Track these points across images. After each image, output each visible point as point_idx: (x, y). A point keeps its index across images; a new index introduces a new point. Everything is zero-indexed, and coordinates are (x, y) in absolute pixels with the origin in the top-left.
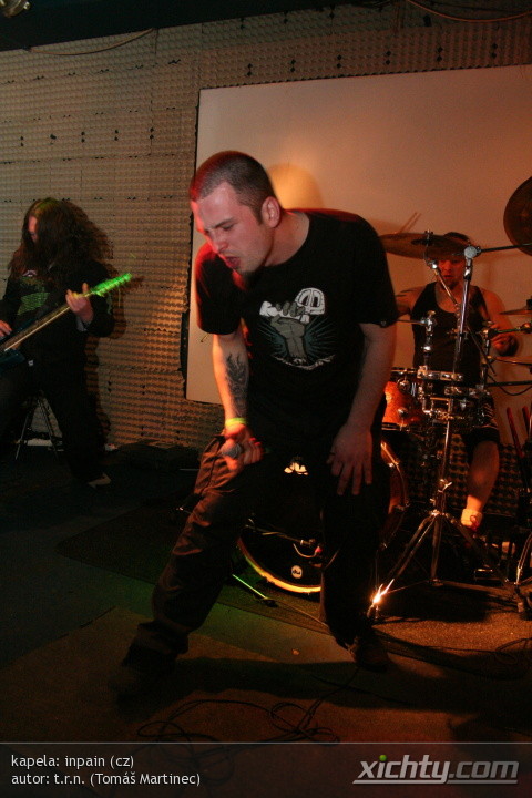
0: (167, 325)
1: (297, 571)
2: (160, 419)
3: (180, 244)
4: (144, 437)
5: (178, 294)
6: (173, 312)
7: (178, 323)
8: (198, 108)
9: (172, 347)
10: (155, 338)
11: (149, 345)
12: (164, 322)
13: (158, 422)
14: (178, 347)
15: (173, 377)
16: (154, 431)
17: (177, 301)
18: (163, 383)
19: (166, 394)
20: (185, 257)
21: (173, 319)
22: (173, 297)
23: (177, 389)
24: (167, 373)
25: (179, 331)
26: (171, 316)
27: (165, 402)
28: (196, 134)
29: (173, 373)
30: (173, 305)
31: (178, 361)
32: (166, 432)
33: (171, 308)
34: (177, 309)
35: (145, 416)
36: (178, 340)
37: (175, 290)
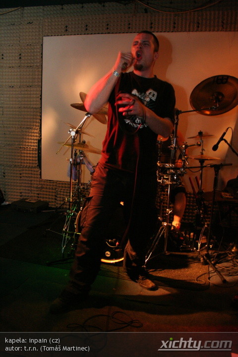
0: (31, 146)
1: (108, 254)
2: (30, 188)
3: (35, 108)
4: (22, 198)
5: (35, 131)
6: (34, 139)
7: (37, 144)
8: (42, 45)
9: (34, 155)
10: (25, 152)
11: (23, 155)
12: (30, 144)
13: (29, 190)
14: (37, 155)
15: (35, 169)
16: (27, 194)
17: (35, 135)
18: (30, 172)
19: (32, 177)
20: (39, 114)
21: (34, 143)
22: (34, 133)
23: (37, 174)
24: (32, 167)
25: (37, 148)
26: (33, 141)
27: (31, 181)
28: (42, 57)
29: (35, 167)
30: (34, 136)
31: (37, 162)
32: (32, 195)
33: (33, 138)
34: (35, 138)
35: (22, 188)
36: (37, 152)
37: (34, 129)
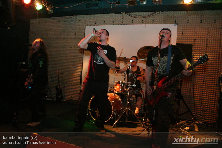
0: (78, 74)
2: (75, 94)
3: (80, 57)
4: (72, 98)
5: (80, 68)
6: (79, 71)
7: (80, 74)
8: (85, 30)
9: (78, 79)
10: (75, 77)
11: (74, 78)
12: (77, 73)
13: (75, 95)
14: (80, 79)
15: (78, 85)
16: (74, 97)
17: (80, 69)
18: (76, 86)
19: (77, 89)
20: (82, 60)
21: (79, 73)
22: (79, 68)
23: (79, 88)
24: (77, 84)
25: (80, 75)
26: (78, 72)
27: (77, 91)
28: (85, 35)
29: (79, 84)
30: (79, 70)
31: (80, 82)
32: (76, 97)
33: (78, 70)
34: (80, 71)
35: (72, 94)
36: (80, 77)
37: (80, 67)
